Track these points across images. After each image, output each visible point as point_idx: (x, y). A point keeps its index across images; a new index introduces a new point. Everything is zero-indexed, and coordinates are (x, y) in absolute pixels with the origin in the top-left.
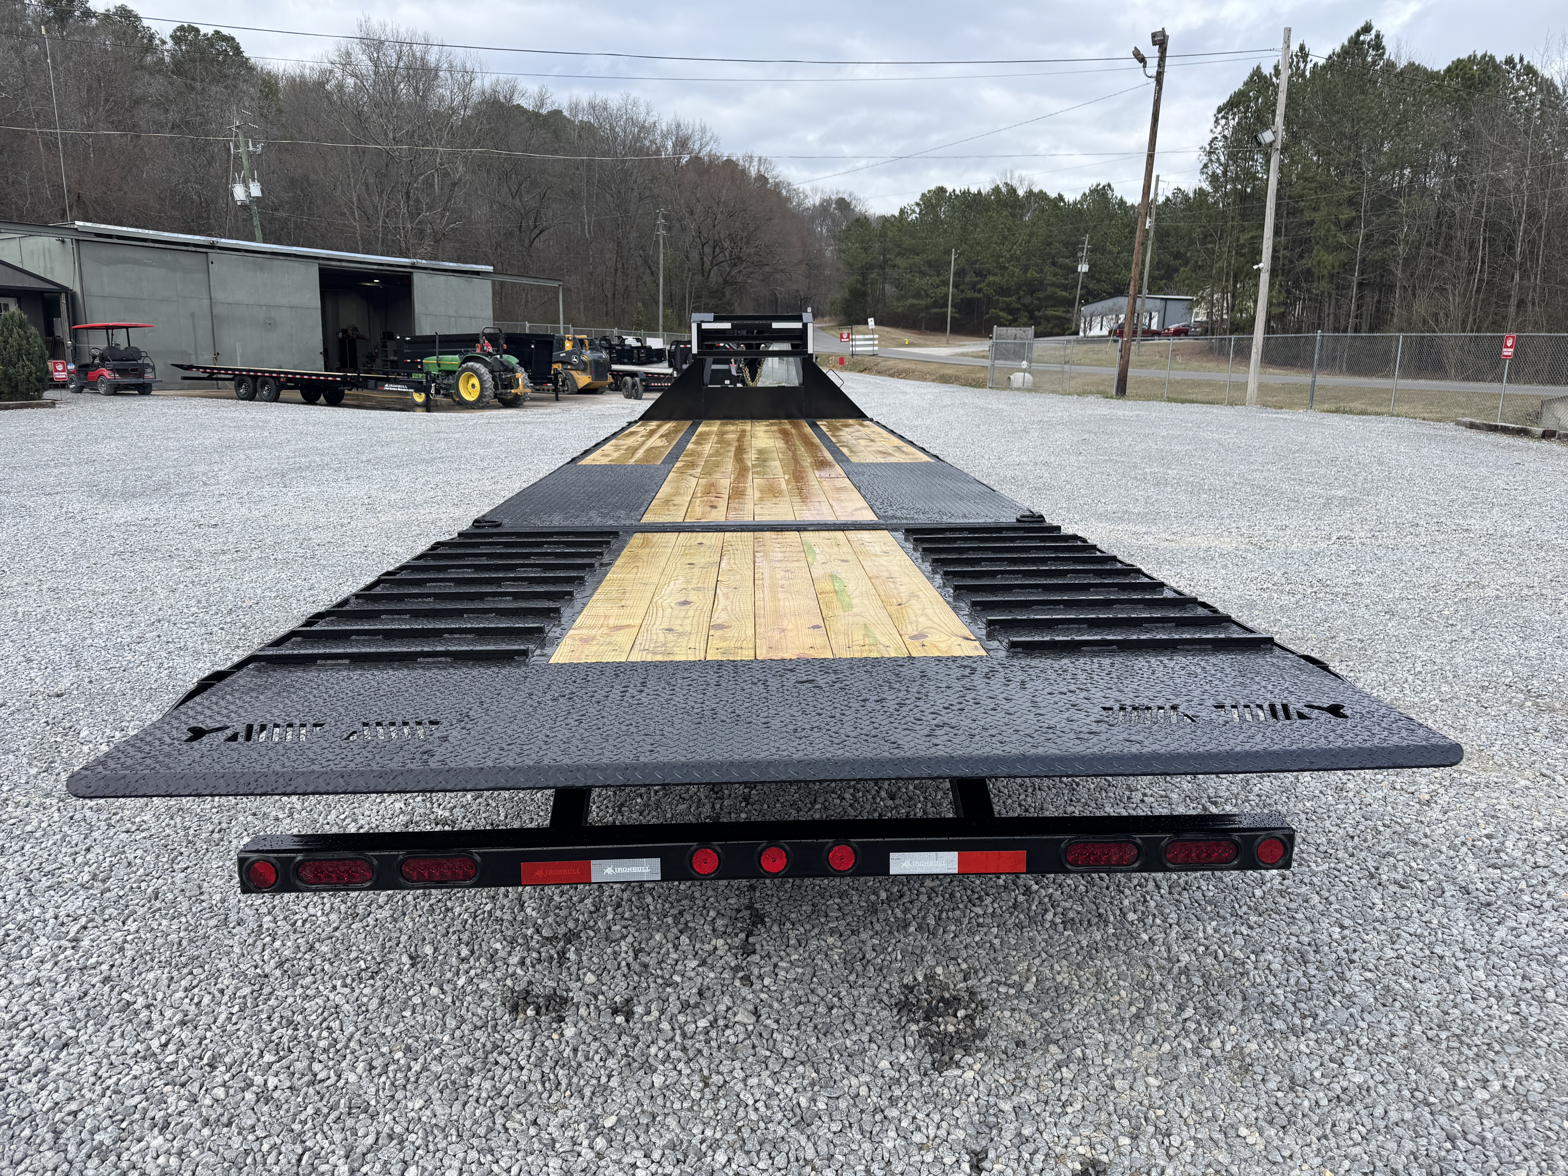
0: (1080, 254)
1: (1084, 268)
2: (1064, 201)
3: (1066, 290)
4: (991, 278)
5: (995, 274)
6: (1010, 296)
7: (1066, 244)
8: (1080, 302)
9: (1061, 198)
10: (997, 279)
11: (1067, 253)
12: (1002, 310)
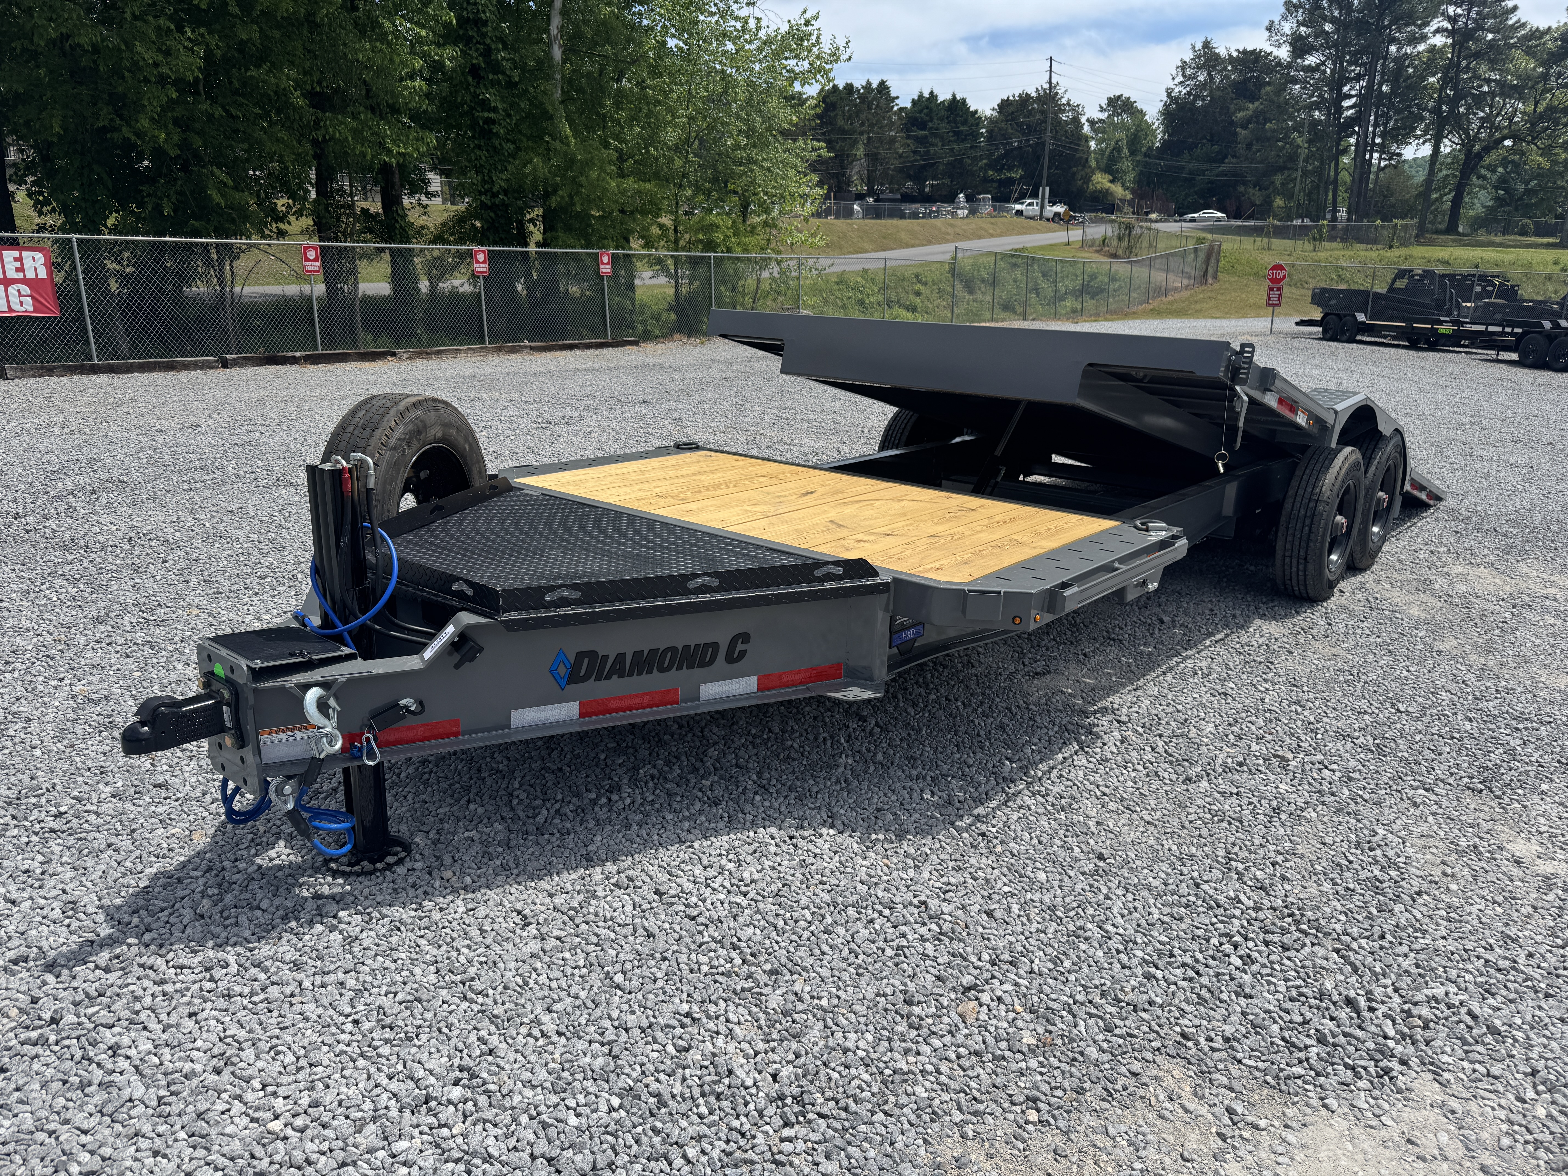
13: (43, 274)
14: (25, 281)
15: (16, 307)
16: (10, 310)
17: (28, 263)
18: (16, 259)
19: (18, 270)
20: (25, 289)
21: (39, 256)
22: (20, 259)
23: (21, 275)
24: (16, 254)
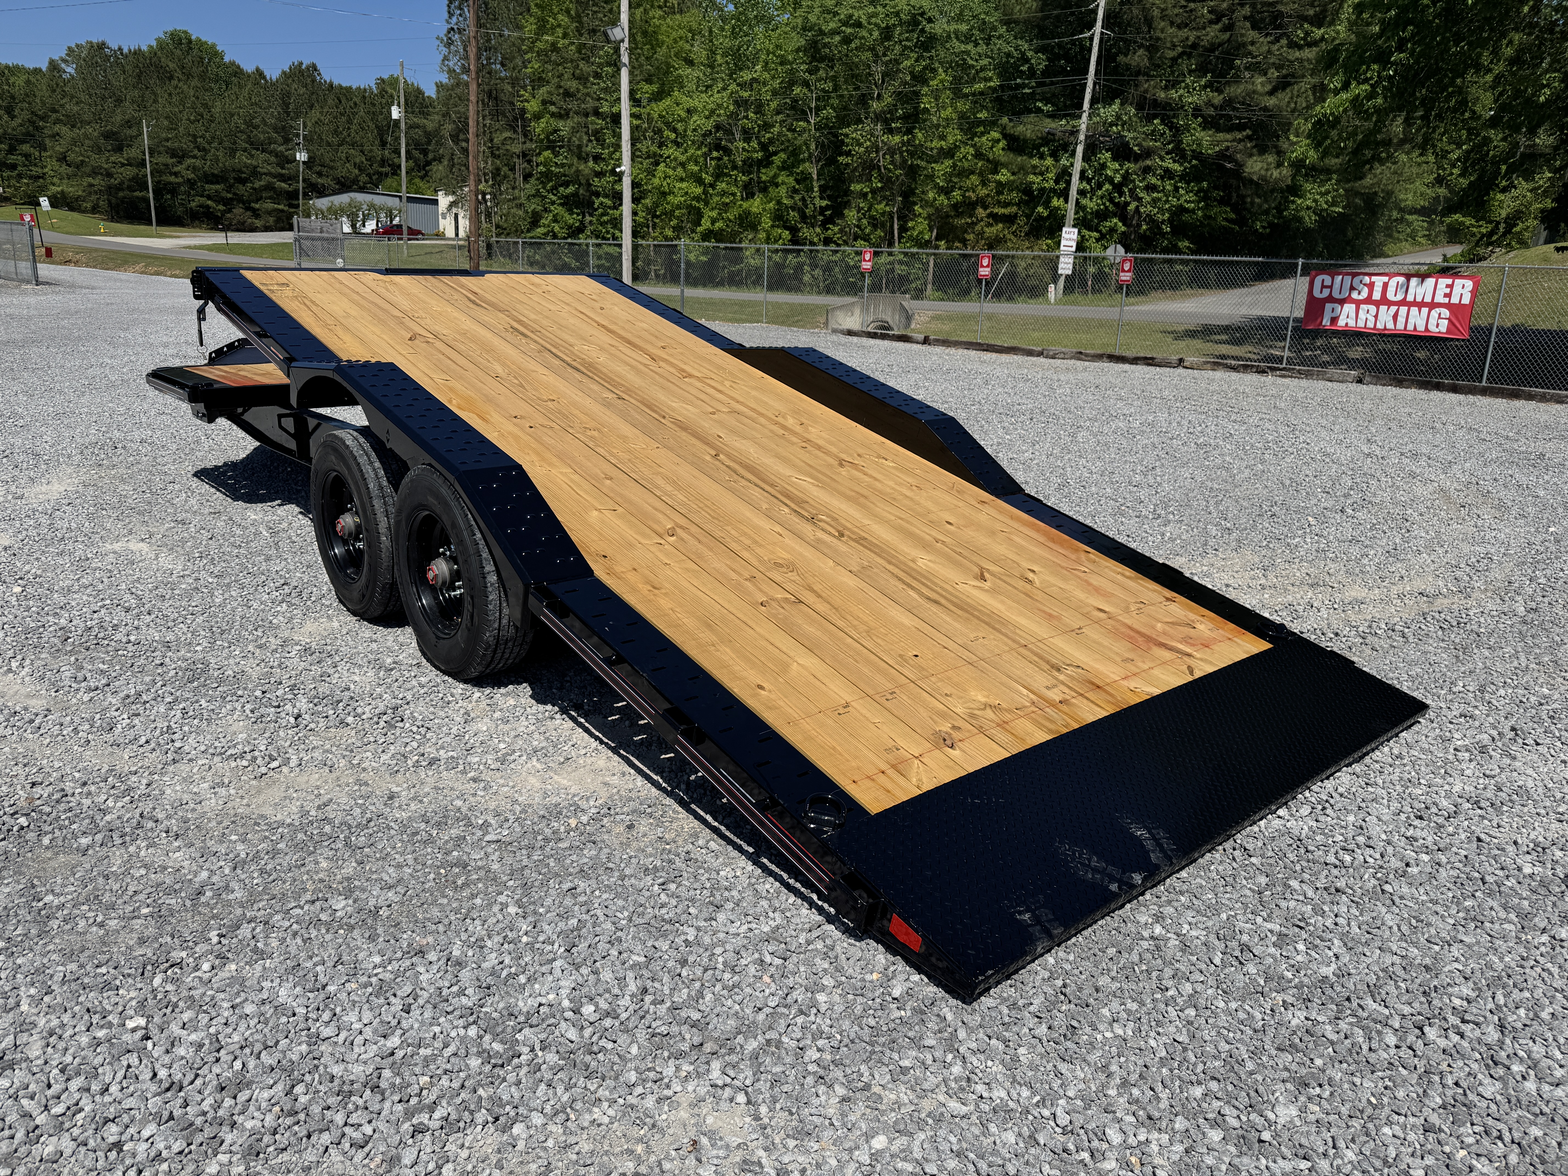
0: (296, 140)
1: (302, 156)
2: (264, 78)
3: (284, 181)
4: (190, 161)
5: (195, 157)
6: (218, 183)
7: (275, 129)
8: (305, 195)
9: (260, 73)
10: (198, 163)
11: (280, 140)
12: (209, 197)
13: (1466, 300)
14: (1448, 306)
15: (1432, 328)
16: (1427, 329)
17: (1457, 290)
18: (1447, 286)
19: (1446, 295)
20: (1446, 313)
21: (1469, 284)
22: (1451, 286)
23: (1446, 300)
24: (1449, 281)
